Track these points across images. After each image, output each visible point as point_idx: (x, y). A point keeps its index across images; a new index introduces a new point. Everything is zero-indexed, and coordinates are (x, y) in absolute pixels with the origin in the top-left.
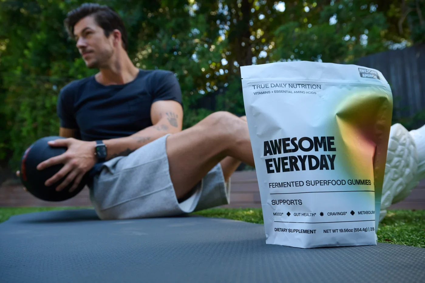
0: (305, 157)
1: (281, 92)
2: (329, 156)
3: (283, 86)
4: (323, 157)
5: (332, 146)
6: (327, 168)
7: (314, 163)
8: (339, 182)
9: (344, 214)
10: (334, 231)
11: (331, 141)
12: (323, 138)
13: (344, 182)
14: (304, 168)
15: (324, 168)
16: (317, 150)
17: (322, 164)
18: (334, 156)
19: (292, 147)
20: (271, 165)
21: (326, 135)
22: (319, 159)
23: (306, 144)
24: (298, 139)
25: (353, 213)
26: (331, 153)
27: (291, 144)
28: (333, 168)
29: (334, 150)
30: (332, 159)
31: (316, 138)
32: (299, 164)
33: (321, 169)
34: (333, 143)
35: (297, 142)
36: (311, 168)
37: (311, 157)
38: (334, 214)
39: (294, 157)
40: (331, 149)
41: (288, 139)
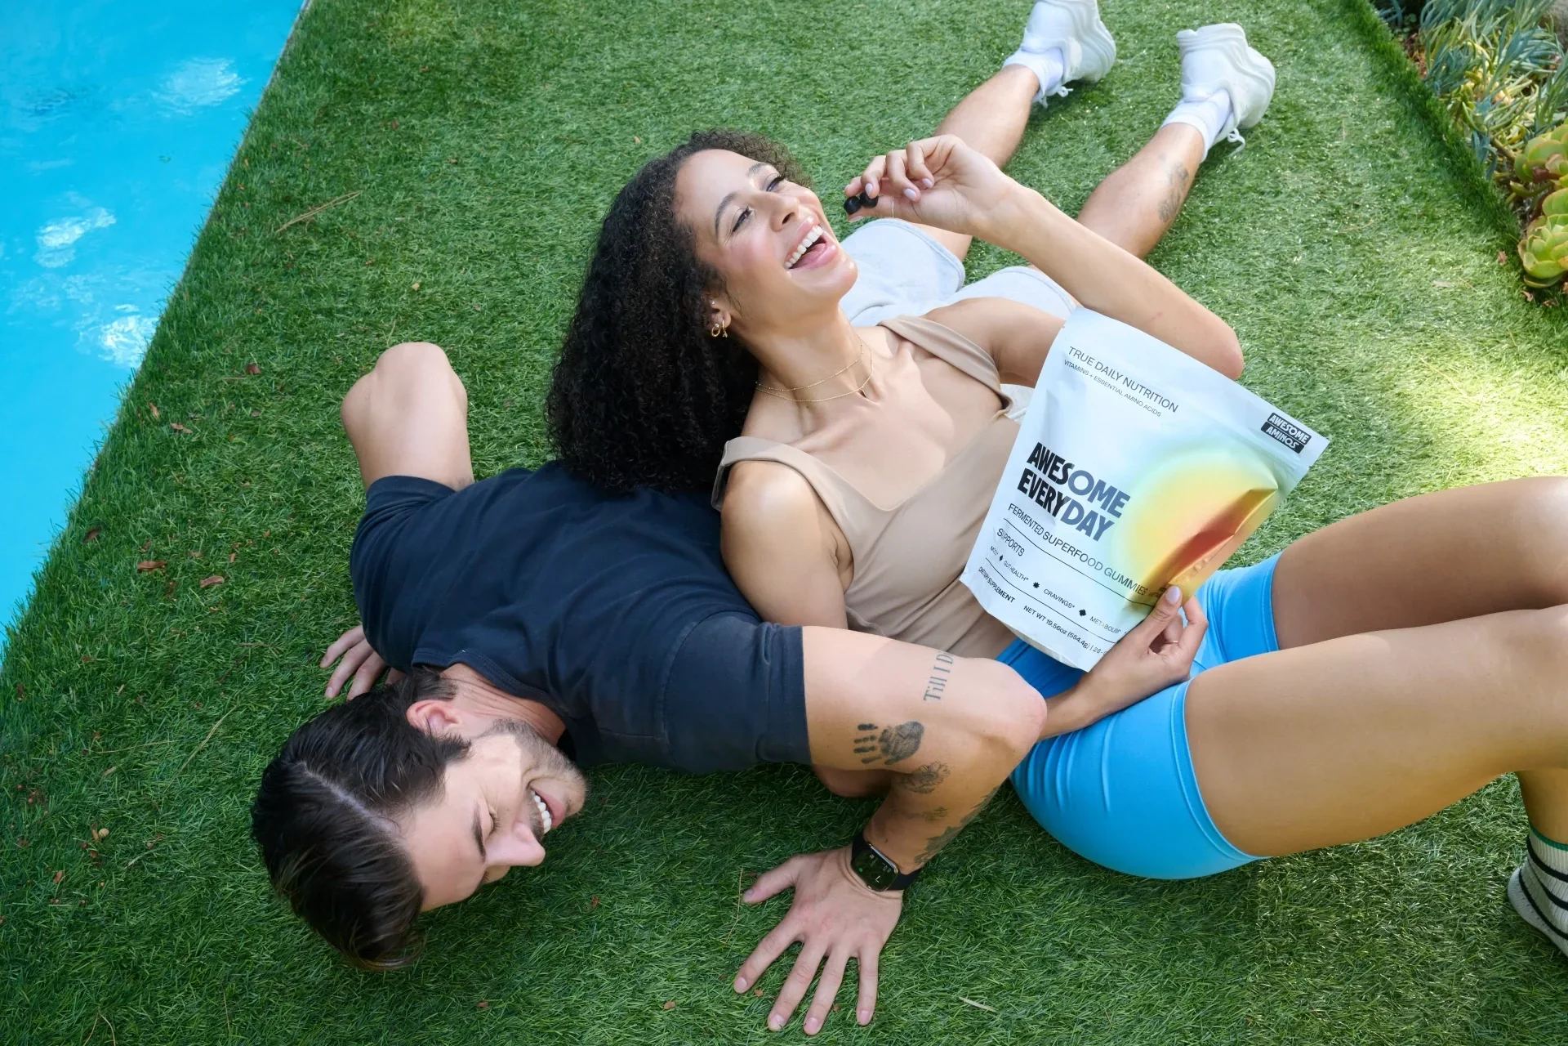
0: (1068, 499)
1: (1105, 383)
2: (1103, 519)
3: (1115, 376)
4: (1093, 515)
5: (1118, 509)
6: (1088, 534)
7: (1074, 514)
8: (1092, 562)
9: (1070, 605)
10: (1039, 616)
11: (1122, 500)
12: (1112, 490)
13: (1099, 566)
14: (1055, 514)
15: (1084, 531)
16: (1091, 499)
17: (1086, 523)
18: (1110, 523)
19: (1059, 475)
20: (1028, 481)
21: (1120, 488)
22: (1085, 515)
23: (1081, 483)
24: (1075, 469)
25: (1083, 613)
26: (1109, 517)
27: (1061, 470)
28: (1097, 538)
29: (1118, 515)
30: (1105, 525)
31: (1101, 484)
32: (1054, 503)
33: (1079, 529)
34: (1122, 505)
35: (1070, 472)
36: (1065, 519)
37: (1075, 504)
38: (1054, 596)
39: (1052, 490)
40: (1112, 511)
41: (1062, 461)
